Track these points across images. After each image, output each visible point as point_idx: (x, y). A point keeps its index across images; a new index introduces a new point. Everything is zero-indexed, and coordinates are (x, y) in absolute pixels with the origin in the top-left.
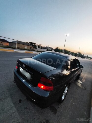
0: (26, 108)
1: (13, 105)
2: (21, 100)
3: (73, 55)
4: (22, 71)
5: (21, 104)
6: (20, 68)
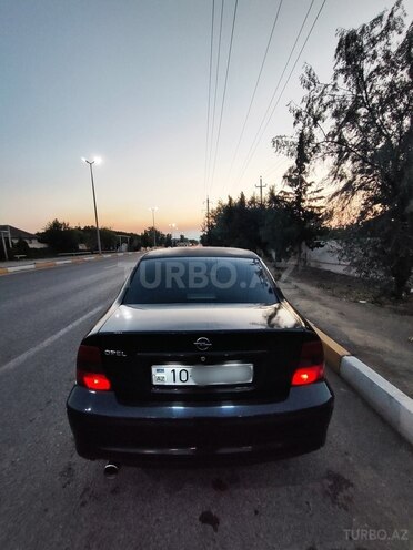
0: (256, 512)
2: (209, 513)
3: (136, 243)
4: (184, 374)
5: (225, 523)
6: (154, 369)
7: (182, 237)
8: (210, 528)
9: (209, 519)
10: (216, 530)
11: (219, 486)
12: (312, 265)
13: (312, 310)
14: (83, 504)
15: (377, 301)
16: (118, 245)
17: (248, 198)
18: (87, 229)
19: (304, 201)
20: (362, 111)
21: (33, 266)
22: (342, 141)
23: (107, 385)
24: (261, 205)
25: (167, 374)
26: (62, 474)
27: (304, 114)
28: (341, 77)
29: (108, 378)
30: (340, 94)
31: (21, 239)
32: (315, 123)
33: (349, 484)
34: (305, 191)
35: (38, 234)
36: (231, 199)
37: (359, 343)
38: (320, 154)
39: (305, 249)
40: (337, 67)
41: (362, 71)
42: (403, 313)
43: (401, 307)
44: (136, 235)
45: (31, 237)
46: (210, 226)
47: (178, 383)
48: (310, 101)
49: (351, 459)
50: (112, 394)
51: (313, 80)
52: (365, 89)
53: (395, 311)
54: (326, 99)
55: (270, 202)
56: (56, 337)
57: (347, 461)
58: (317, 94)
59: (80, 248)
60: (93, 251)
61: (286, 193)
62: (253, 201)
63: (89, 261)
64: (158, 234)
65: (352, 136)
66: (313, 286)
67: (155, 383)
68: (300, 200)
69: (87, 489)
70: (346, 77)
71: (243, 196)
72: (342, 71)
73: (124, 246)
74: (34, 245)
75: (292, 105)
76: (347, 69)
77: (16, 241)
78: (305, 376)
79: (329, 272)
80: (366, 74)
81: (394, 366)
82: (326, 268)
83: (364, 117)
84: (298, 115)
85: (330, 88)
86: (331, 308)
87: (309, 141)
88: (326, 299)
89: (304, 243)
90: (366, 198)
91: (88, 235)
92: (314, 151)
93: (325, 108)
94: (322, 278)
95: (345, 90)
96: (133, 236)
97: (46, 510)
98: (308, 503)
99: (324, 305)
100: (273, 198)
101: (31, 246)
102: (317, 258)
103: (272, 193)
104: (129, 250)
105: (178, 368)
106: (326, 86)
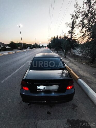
0: (58, 112)
1: (49, 121)
2: (49, 112)
3: (32, 47)
4: (44, 88)
5: (52, 114)
6: (38, 86)
7: (43, 45)
8: (49, 115)
9: (49, 113)
10: (50, 115)
11: (51, 107)
12: (73, 53)
13: (72, 66)
14: (24, 110)
15: (87, 64)
16: (27, 47)
17: (59, 36)
18: (20, 43)
19: (72, 38)
20: (90, 14)
21: (8, 53)
22: (83, 23)
23: (28, 89)
24: (62, 38)
25: (40, 87)
26: (19, 104)
27: (74, 16)
28: (85, 4)
29: (28, 88)
30: (84, 10)
31: (4, 46)
32: (77, 19)
33: (77, 106)
34: (73, 35)
35: (8, 44)
36: (55, 37)
37: (82, 75)
38: (77, 27)
39: (72, 50)
40: (84, 2)
41: (91, 3)
42: (93, 67)
43: (93, 65)
44: (32, 45)
45: (6, 45)
46: (50, 43)
47: (43, 89)
48: (76, 12)
49: (78, 101)
50: (29, 91)
51: (77, 5)
52: (91, 8)
53: (91, 66)
54: (80, 11)
55: (64, 37)
56: (15, 72)
57: (77, 102)
58: (78, 10)
59: (18, 48)
60: (21, 49)
61: (68, 36)
62: (60, 37)
63: (21, 52)
64: (37, 44)
65: (86, 21)
66: (73, 59)
67: (38, 89)
68: (71, 37)
69: (25, 107)
70: (87, 4)
71: (58, 36)
72: (85, 3)
73: (29, 48)
74: (7, 47)
75: (71, 13)
76: (87, 2)
77: (3, 46)
78: (69, 88)
79: (77, 55)
80: (92, 4)
81: (89, 81)
82: (77, 54)
83: (90, 16)
84: (73, 16)
85: (82, 8)
86: (77, 65)
87: (75, 23)
88: (76, 63)
89: (72, 48)
90: (88, 38)
91: (20, 45)
92: (76, 26)
93: (80, 14)
94: (75, 57)
95: (86, 9)
96: (31, 45)
97: (17, 111)
98: (68, 110)
99: (75, 65)
100: (65, 37)
101: (7, 48)
102: (75, 52)
103: (65, 36)
104: (30, 48)
105: (43, 86)
106: (81, 7)
